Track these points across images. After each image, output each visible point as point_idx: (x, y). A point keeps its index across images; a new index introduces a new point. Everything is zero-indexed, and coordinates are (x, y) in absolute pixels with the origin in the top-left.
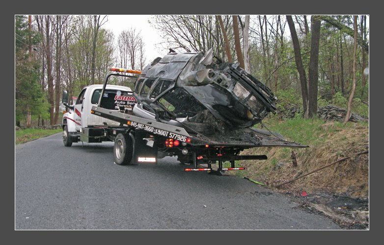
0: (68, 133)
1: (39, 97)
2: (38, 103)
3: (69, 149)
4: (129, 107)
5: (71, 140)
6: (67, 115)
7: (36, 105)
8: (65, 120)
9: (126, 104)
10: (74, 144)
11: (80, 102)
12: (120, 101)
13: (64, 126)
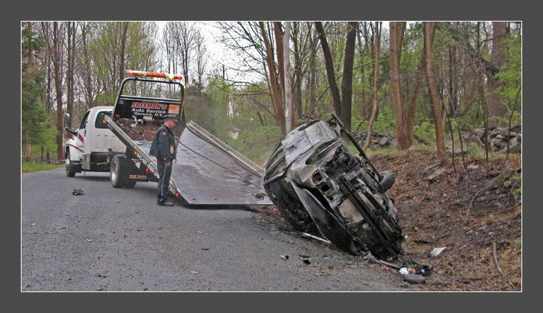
0: (70, 161)
1: (42, 121)
2: (40, 128)
3: (72, 180)
4: (149, 116)
5: (74, 169)
6: (71, 142)
7: (37, 131)
8: (68, 148)
9: (145, 112)
10: (77, 174)
11: (83, 126)
12: (138, 109)
13: (66, 155)
